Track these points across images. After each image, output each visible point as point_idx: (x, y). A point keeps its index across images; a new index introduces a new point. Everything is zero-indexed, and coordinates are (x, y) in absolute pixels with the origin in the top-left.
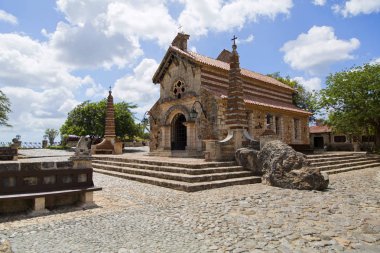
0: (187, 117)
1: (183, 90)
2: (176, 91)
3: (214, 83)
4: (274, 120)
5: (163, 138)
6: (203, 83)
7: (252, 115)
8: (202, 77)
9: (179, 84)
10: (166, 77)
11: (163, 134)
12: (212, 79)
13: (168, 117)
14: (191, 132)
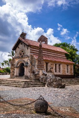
0: (25, 64)
1: (24, 54)
2: (21, 54)
3: (35, 52)
4: (58, 66)
5: (16, 72)
6: (31, 52)
7: (49, 64)
8: (31, 50)
9: (22, 52)
10: (17, 48)
11: (16, 70)
12: (34, 51)
13: (18, 64)
14: (26, 70)
